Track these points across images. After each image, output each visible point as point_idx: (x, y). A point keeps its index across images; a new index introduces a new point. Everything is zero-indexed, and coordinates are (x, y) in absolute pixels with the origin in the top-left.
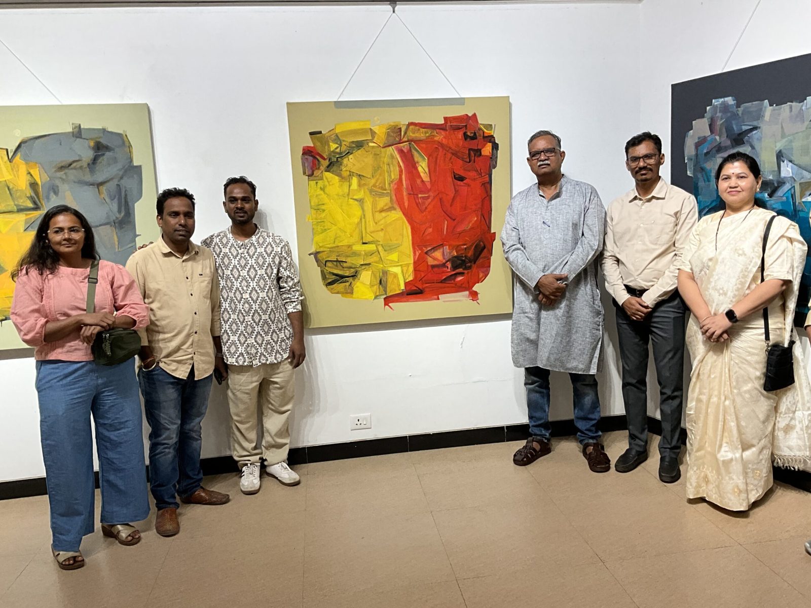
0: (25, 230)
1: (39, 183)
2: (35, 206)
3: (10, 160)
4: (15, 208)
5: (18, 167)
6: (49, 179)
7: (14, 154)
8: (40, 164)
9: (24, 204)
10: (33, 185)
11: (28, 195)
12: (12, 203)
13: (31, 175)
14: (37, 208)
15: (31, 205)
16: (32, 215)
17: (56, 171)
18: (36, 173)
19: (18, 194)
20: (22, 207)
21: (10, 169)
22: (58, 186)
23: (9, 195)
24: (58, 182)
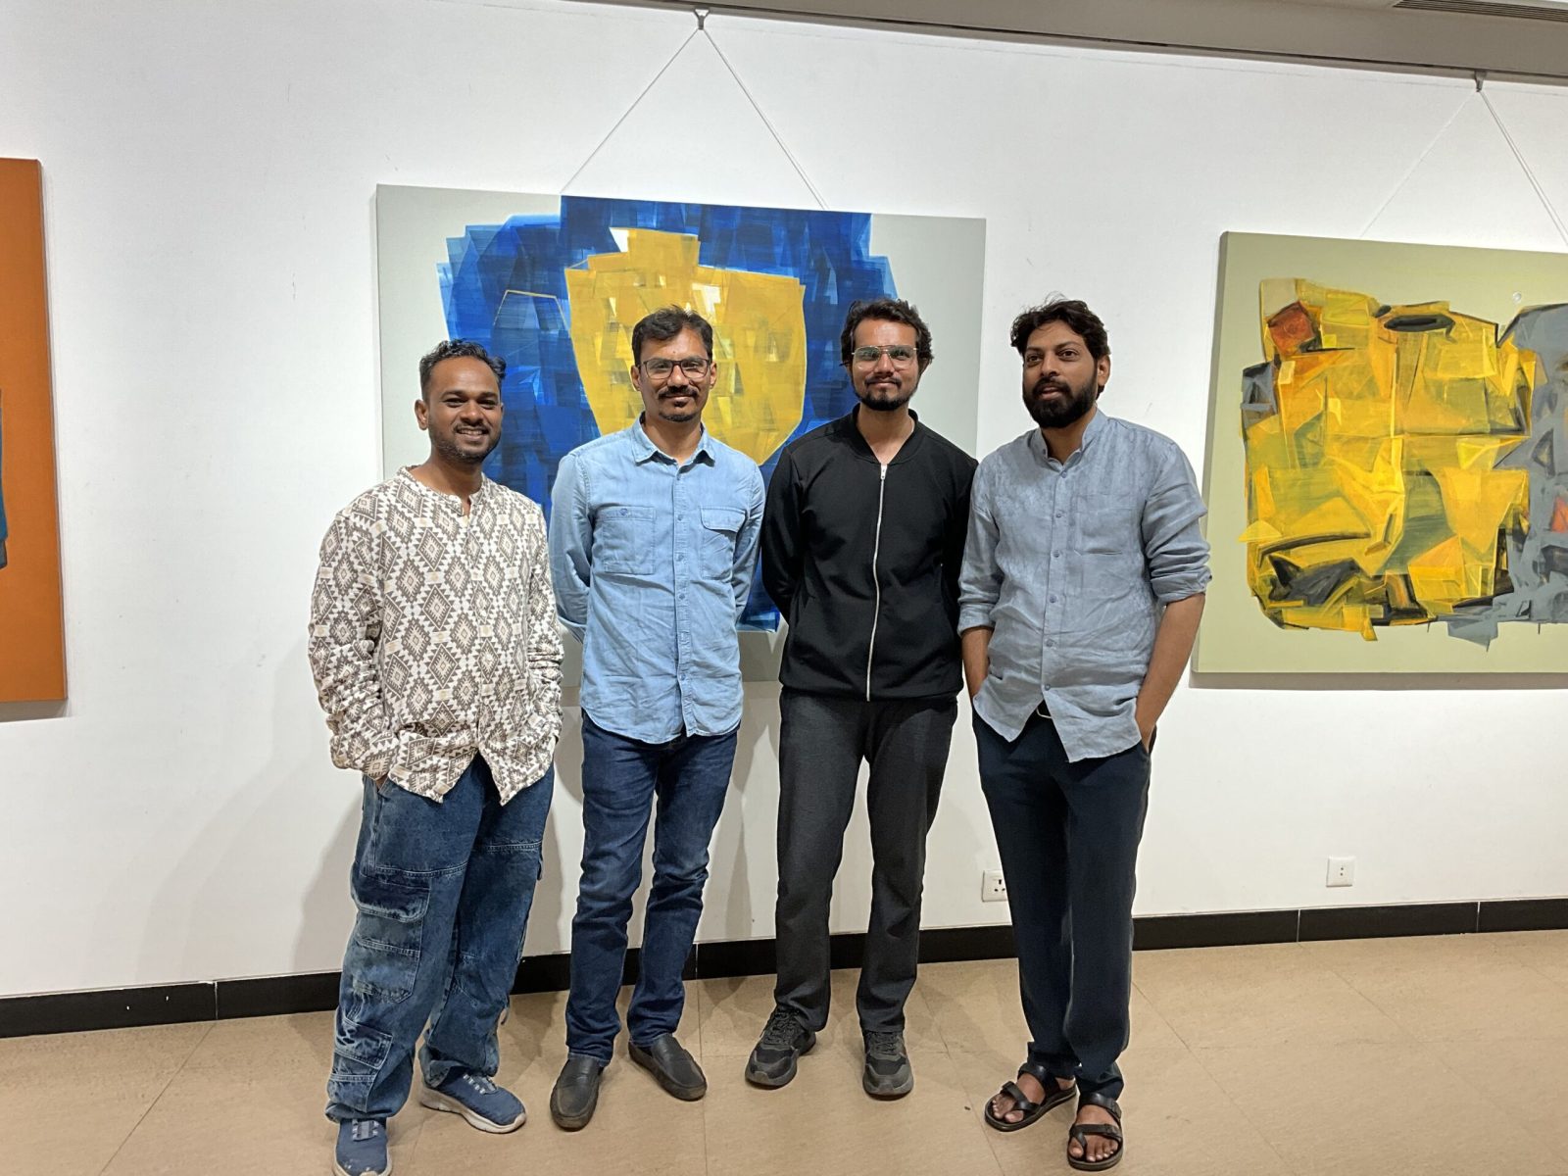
0: (1495, 467)
1: (1532, 389)
2: (1517, 427)
3: (1498, 344)
4: (1488, 428)
5: (1507, 356)
6: (1546, 381)
7: (1505, 334)
8: (1539, 354)
9: (1503, 422)
10: (1522, 390)
11: (1512, 407)
12: (1486, 419)
13: (1523, 373)
14: (1519, 430)
15: (1511, 424)
16: (1510, 442)
17: (1558, 369)
18: (1530, 368)
19: (1498, 403)
20: (1498, 427)
21: (1494, 360)
22: (1556, 395)
23: (1485, 404)
24: (1558, 388)
